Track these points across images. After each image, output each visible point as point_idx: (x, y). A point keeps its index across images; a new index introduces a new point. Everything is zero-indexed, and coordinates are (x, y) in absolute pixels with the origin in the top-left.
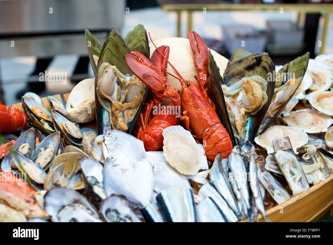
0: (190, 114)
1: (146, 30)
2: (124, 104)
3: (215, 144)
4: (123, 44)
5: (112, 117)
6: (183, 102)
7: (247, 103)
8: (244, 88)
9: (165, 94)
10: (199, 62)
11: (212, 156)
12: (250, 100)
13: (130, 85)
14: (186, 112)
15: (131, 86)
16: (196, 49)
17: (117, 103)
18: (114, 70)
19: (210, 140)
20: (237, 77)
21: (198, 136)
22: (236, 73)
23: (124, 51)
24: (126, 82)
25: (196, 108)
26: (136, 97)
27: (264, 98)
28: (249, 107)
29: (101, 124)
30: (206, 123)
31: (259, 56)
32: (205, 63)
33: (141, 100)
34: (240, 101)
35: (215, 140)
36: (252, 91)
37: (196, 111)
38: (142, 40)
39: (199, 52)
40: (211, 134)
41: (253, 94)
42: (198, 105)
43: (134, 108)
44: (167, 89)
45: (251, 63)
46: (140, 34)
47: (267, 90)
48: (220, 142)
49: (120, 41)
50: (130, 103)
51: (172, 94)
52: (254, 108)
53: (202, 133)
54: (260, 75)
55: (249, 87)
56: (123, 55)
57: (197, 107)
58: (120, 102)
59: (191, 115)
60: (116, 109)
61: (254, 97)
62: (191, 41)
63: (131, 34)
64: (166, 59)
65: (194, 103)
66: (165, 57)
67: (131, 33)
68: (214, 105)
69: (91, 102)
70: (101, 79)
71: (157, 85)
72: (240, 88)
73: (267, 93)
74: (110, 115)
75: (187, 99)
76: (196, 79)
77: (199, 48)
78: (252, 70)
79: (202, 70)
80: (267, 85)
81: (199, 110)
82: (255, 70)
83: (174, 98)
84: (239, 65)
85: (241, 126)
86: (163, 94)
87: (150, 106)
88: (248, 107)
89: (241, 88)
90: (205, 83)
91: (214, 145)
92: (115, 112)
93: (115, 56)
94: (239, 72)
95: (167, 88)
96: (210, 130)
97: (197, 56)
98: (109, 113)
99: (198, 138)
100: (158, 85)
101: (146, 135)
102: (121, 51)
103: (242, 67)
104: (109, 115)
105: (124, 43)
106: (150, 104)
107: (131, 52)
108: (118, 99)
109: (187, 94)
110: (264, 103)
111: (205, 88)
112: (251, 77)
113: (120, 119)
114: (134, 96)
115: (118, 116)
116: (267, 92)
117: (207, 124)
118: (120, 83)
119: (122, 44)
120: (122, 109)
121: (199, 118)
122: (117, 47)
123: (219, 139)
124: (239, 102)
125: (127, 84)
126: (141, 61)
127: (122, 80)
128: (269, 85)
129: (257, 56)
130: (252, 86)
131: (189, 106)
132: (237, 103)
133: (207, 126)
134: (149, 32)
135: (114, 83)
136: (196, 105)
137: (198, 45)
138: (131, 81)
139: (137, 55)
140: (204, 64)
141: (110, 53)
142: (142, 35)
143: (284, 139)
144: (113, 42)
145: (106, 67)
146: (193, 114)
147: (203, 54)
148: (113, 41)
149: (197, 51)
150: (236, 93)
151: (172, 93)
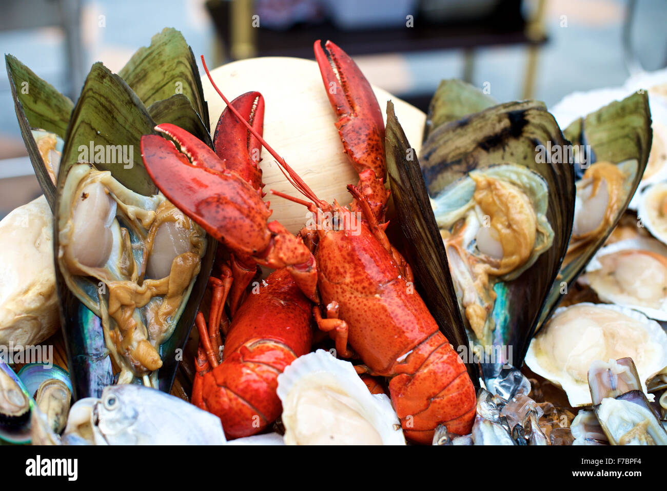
0: (348, 310)
1: (190, 48)
2: (143, 286)
3: (429, 398)
4: (128, 98)
5: (112, 328)
6: (322, 274)
7: (493, 247)
8: (480, 203)
9: (272, 261)
10: (356, 142)
11: (419, 431)
12: (501, 240)
13: (156, 224)
14: (337, 307)
15: (159, 226)
16: (343, 101)
17: (123, 288)
18: (105, 184)
19: (413, 387)
20: (456, 168)
21: (371, 368)
22: (454, 157)
23: (130, 119)
24: (145, 216)
25: (365, 293)
26: (179, 260)
27: (543, 234)
28: (501, 259)
29: (81, 357)
30: (400, 337)
31: (518, 108)
32: (374, 142)
33: (194, 270)
34: (472, 241)
35: (428, 387)
36: (507, 213)
37: (365, 302)
38: (178, 76)
39: (352, 107)
40: (417, 370)
41: (511, 222)
42: (371, 284)
43: (174, 296)
44: (278, 246)
45: (494, 128)
46: (173, 59)
47: (550, 211)
48: (443, 393)
49: (117, 92)
50: (162, 280)
51: (293, 257)
52: (514, 263)
53: (385, 365)
54: (522, 164)
55: (498, 202)
56: (128, 131)
57: (370, 288)
58: (130, 280)
59: (351, 313)
60: (123, 306)
61: (514, 231)
62: (325, 75)
63: (143, 57)
64: (257, 134)
65: (358, 278)
66: (254, 129)
67: (145, 55)
68: (407, 268)
69: (45, 289)
70: (70, 222)
71: (247, 235)
72: (467, 201)
73: (548, 216)
74: (105, 325)
75: (336, 264)
76: (352, 196)
77: (349, 93)
78: (498, 149)
79: (367, 164)
80: (547, 194)
81: (376, 298)
82: (507, 148)
83: (300, 268)
84: (461, 136)
85: (482, 318)
86: (267, 261)
87: (224, 286)
88: (498, 261)
89: (471, 203)
90: (381, 207)
91: (425, 402)
92: (119, 314)
93: (105, 139)
94: (461, 154)
95: (277, 241)
96: (412, 358)
97: (349, 120)
98: (101, 319)
99: (373, 374)
100: (250, 236)
101: (223, 390)
102: (121, 119)
103: (469, 141)
104: (101, 325)
105: (129, 96)
106: (222, 279)
107: (157, 128)
108: (124, 271)
109: (336, 251)
110: (544, 248)
111: (379, 220)
112: (496, 169)
113: (137, 336)
114: (173, 259)
115: (130, 326)
116: (551, 217)
117: (401, 342)
118: (126, 221)
119: (123, 101)
120: (138, 300)
121: (378, 323)
122: (110, 112)
123: (439, 384)
124: (470, 244)
125: (147, 221)
126: (189, 155)
127: (131, 210)
128: (553, 196)
129: (511, 109)
130: (504, 199)
131: (345, 287)
132: (465, 247)
133: (402, 346)
134: (202, 57)
135: (108, 226)
136: (366, 284)
137: (347, 85)
138: (159, 211)
139: (174, 138)
140: (369, 144)
141: (89, 135)
142: (180, 62)
143: (618, 363)
144: (97, 100)
145: (82, 180)
146: (357, 312)
147: (363, 114)
148: (97, 96)
149: (345, 104)
150: (457, 218)
151: (294, 253)
